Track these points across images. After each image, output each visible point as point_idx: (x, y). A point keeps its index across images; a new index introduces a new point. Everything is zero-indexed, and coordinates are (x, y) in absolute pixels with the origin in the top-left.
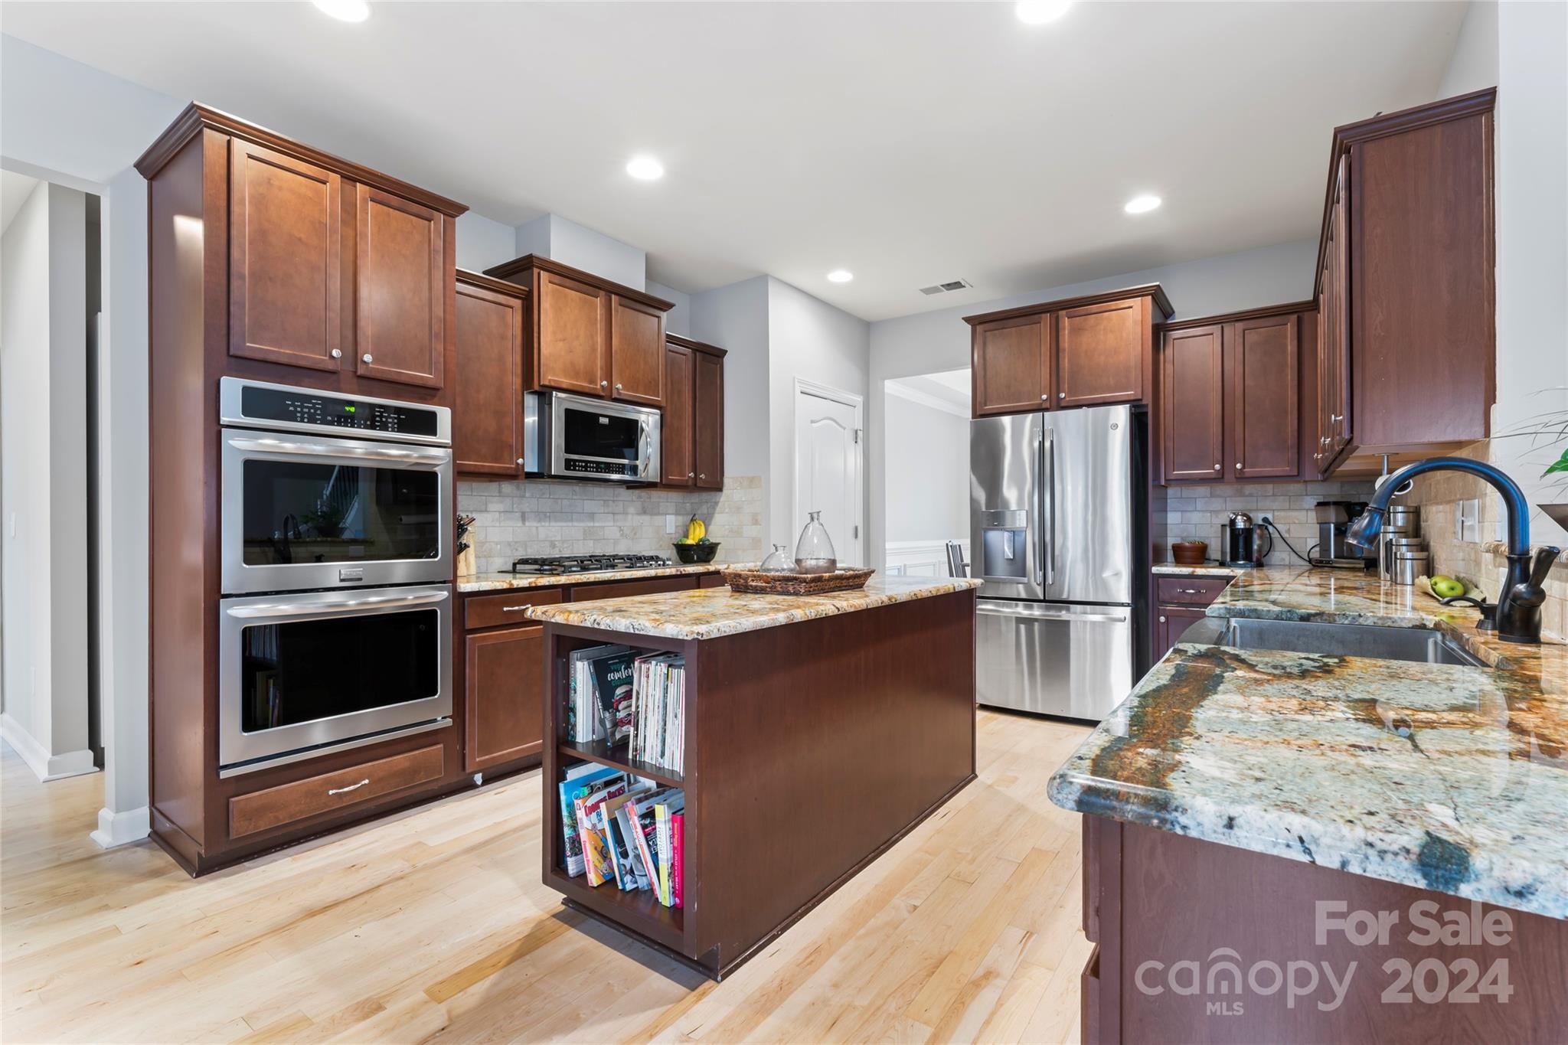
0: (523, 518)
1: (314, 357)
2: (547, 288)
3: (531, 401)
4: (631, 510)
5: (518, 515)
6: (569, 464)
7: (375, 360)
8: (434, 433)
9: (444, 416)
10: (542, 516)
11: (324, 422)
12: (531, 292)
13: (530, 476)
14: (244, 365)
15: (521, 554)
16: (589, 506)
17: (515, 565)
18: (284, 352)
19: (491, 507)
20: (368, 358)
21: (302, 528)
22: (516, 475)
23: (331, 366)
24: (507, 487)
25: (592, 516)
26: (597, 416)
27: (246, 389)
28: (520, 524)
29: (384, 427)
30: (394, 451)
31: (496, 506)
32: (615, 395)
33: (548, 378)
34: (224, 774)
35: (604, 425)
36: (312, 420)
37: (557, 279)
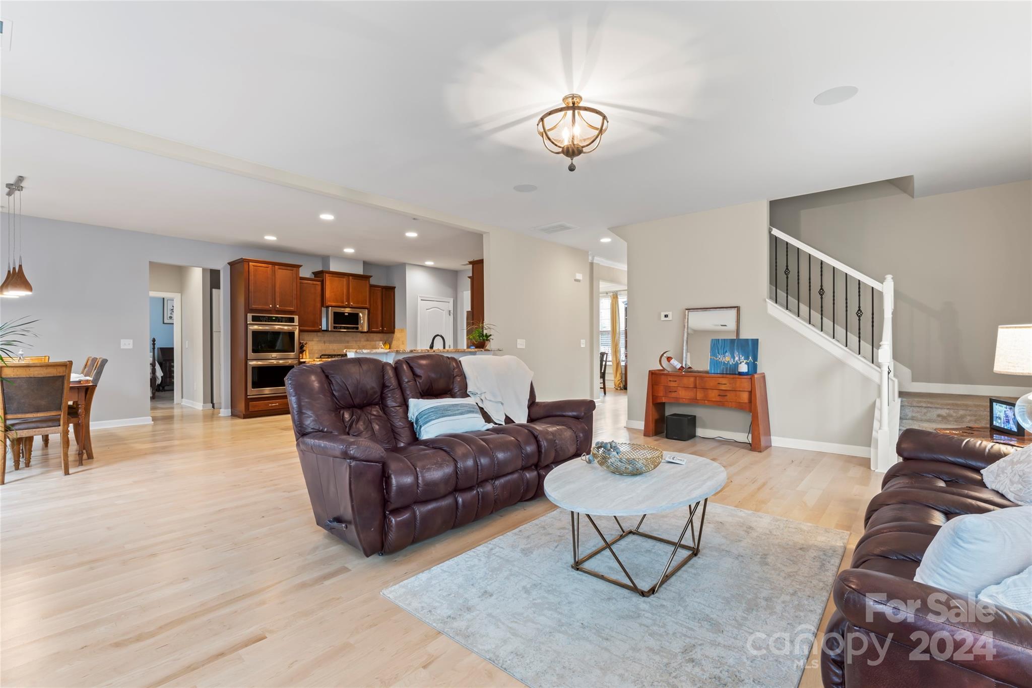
0: (325, 343)
1: (266, 307)
2: (328, 278)
3: (324, 310)
4: (362, 340)
5: (323, 342)
6: (335, 327)
7: (279, 306)
8: (294, 322)
9: (296, 318)
10: (330, 342)
11: (268, 322)
12: (323, 280)
13: (324, 331)
14: (252, 311)
15: (323, 353)
16: (347, 339)
17: (321, 356)
18: (260, 307)
19: (314, 339)
20: (278, 306)
21: (263, 345)
22: (320, 331)
23: (270, 309)
24: (319, 334)
25: (348, 342)
26: (344, 313)
27: (253, 316)
28: (323, 344)
29: (282, 322)
30: (286, 328)
31: (316, 339)
32: (351, 306)
33: (329, 303)
34: (248, 397)
35: (346, 316)
36: (266, 321)
37: (331, 275)
